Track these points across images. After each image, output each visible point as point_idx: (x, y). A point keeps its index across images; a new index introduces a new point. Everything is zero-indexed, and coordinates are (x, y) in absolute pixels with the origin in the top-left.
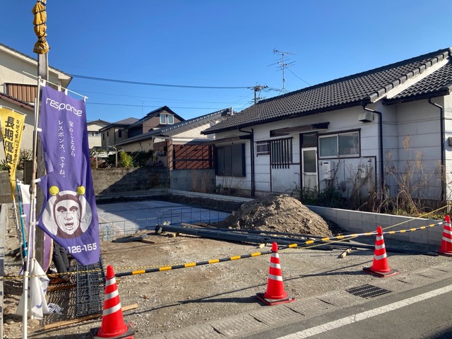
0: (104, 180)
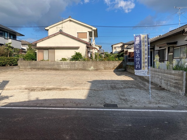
0: (102, 65)
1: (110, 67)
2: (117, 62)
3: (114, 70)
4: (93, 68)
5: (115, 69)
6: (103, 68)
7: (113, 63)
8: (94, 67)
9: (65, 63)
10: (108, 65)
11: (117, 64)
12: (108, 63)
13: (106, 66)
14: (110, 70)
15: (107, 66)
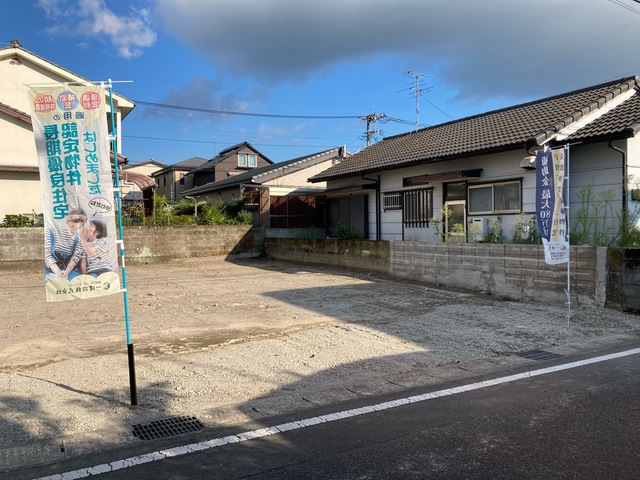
1: (210, 248)
2: (234, 229)
3: (225, 256)
4: (150, 255)
5: (231, 253)
6: (188, 253)
7: (223, 231)
8: (152, 250)
9: (23, 236)
10: (205, 239)
11: (235, 234)
12: (205, 233)
13: (199, 245)
14: (211, 259)
15: (201, 243)
